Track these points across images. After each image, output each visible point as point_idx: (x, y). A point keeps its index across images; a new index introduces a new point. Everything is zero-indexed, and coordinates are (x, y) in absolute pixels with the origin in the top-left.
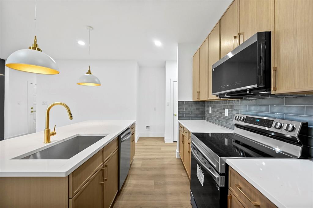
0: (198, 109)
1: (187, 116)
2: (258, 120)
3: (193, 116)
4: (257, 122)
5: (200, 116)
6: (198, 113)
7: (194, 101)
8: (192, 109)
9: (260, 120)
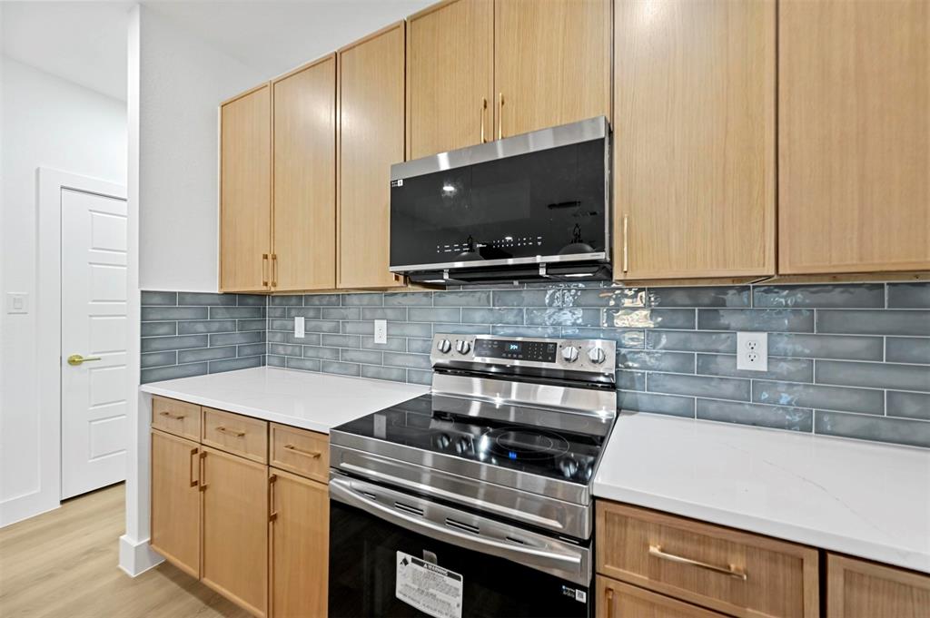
0: (242, 325)
1: (187, 359)
2: (514, 347)
3: (219, 354)
4: (513, 352)
5: (247, 351)
6: (238, 339)
7: (226, 294)
8: (215, 326)
9: (520, 345)
